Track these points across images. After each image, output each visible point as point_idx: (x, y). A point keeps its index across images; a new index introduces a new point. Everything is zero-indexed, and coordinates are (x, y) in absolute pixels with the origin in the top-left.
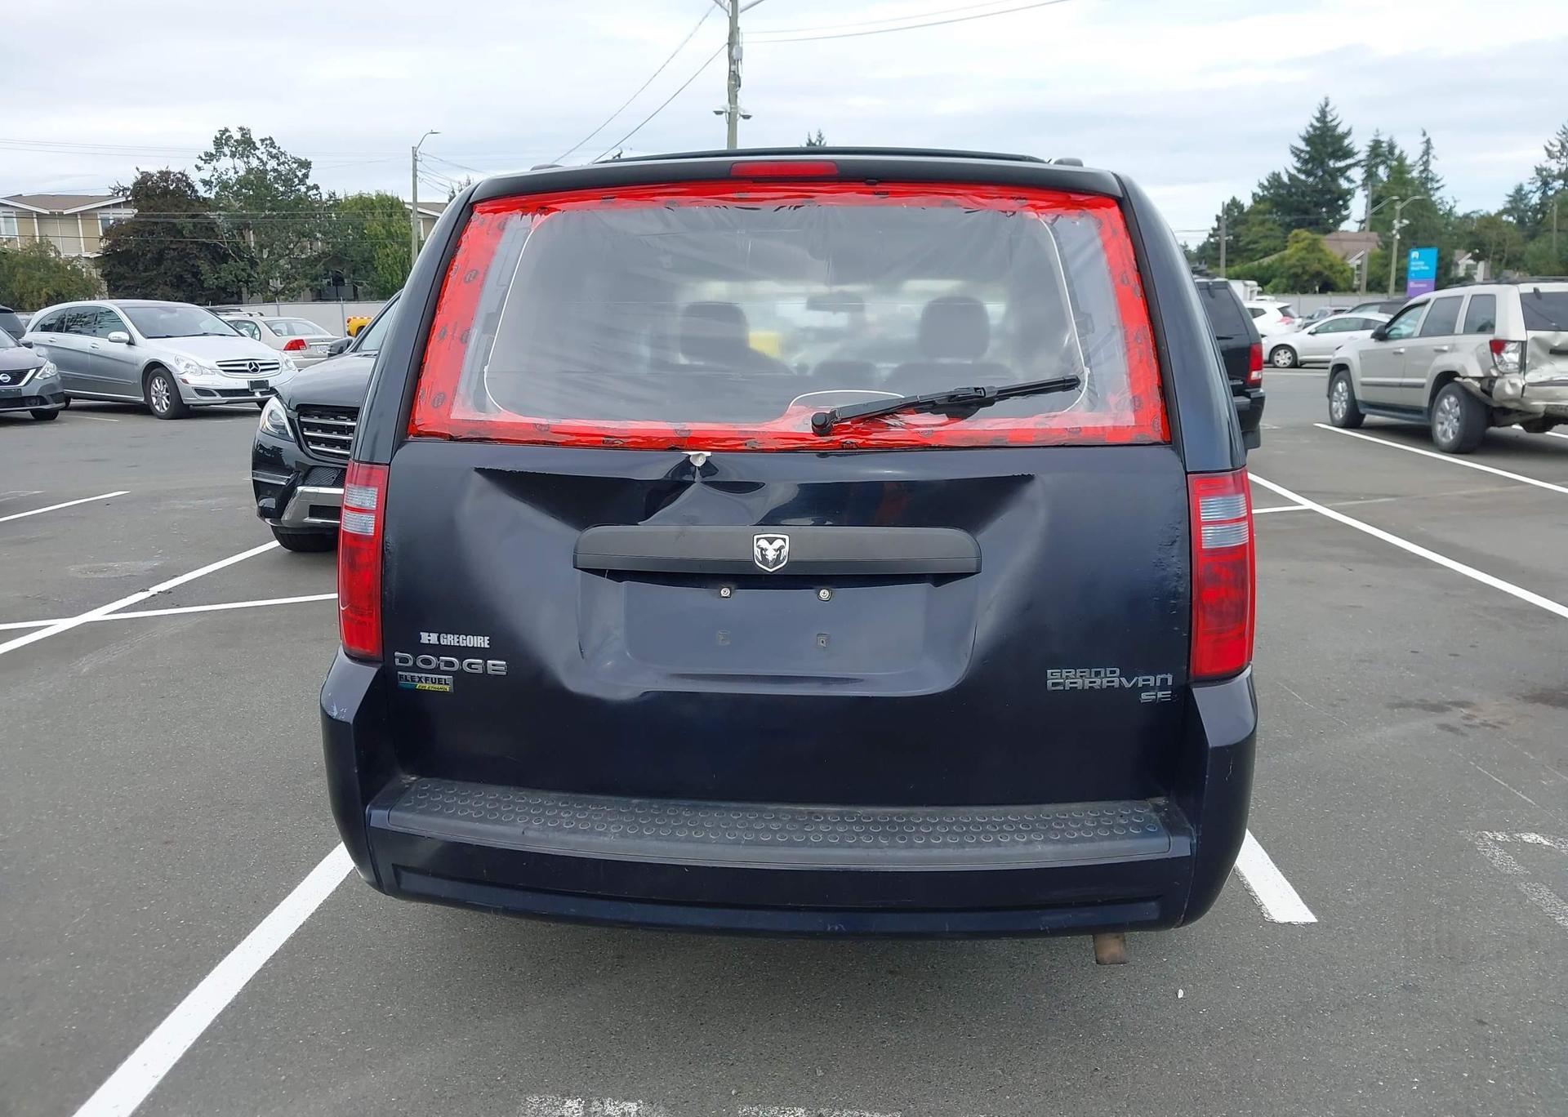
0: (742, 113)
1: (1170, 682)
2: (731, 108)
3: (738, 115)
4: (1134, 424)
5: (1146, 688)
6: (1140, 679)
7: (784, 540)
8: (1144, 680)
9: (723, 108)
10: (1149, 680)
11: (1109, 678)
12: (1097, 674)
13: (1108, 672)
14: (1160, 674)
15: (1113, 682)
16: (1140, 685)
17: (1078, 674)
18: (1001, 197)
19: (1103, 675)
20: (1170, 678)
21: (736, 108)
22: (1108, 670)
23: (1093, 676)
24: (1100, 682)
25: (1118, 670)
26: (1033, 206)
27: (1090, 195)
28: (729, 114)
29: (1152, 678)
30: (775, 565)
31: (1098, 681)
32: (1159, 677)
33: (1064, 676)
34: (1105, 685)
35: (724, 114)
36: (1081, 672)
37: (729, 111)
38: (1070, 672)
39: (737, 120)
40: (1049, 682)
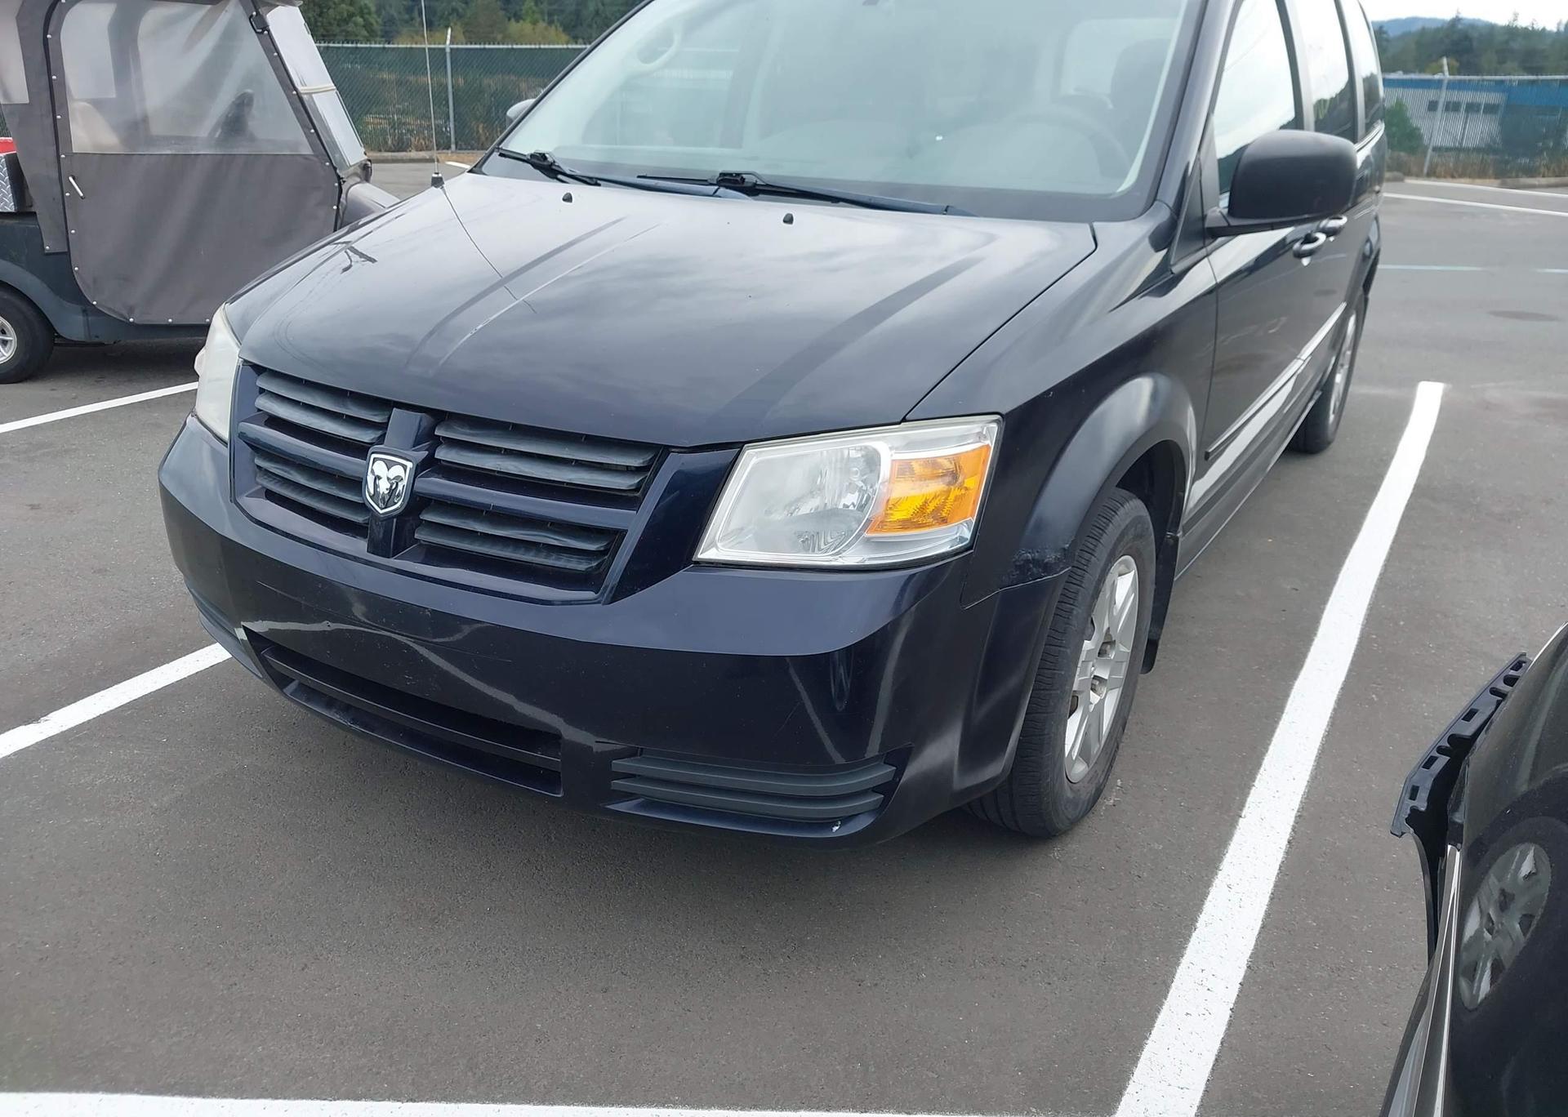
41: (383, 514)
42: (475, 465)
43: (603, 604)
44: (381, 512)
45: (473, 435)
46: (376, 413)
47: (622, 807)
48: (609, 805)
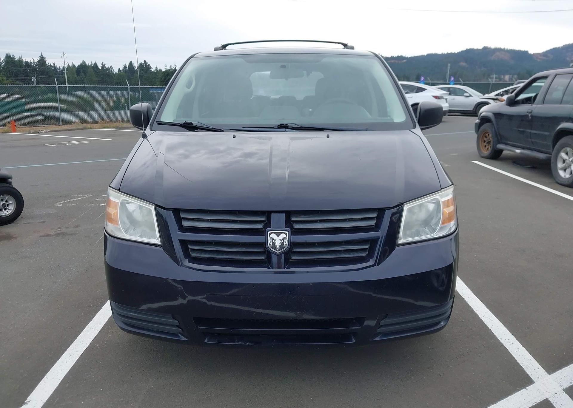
41: (279, 253)
42: (314, 228)
43: (377, 266)
44: (278, 252)
45: (307, 217)
46: (260, 217)
47: (377, 339)
48: (374, 339)
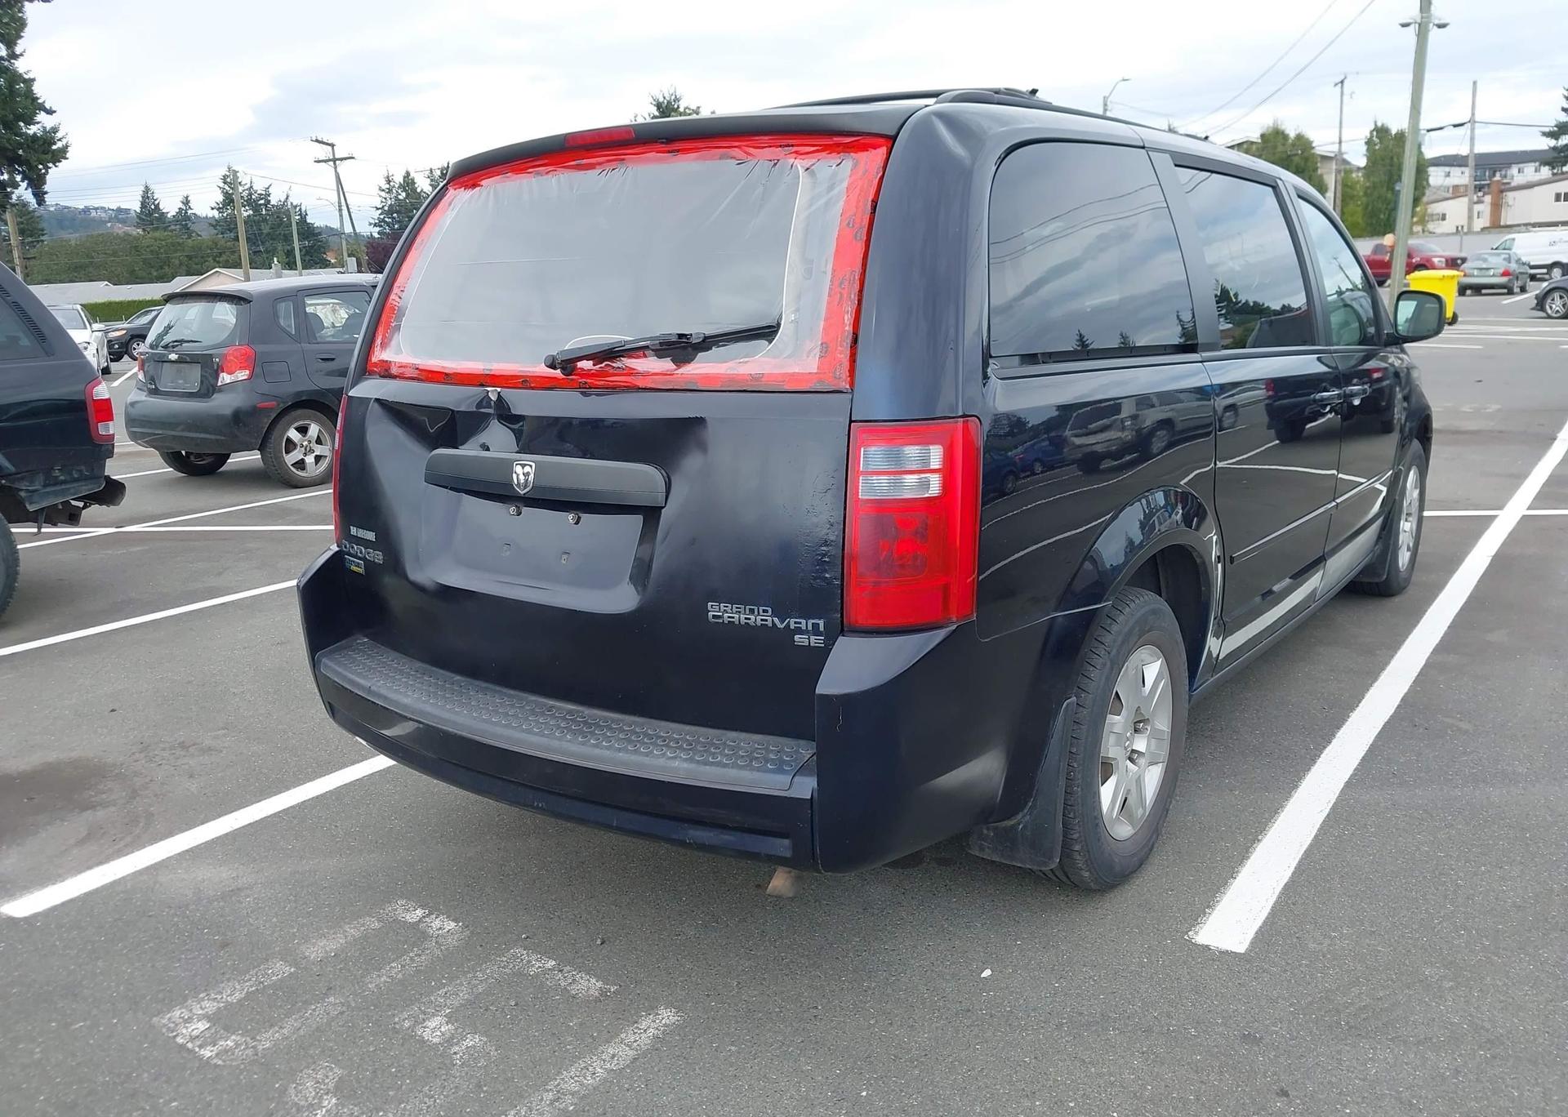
0: (1437, 22)
1: (822, 629)
2: (1422, 18)
3: (1431, 25)
4: (815, 371)
5: (799, 631)
6: (793, 620)
7: (531, 466)
8: (795, 623)
9: (1412, 19)
10: (800, 623)
11: (761, 617)
12: (752, 611)
13: (761, 611)
14: (813, 619)
15: (766, 620)
16: (792, 627)
17: (734, 610)
18: (770, 147)
19: (756, 613)
20: (821, 623)
21: (1429, 17)
22: (761, 608)
23: (747, 612)
24: (756, 619)
25: (770, 610)
26: (796, 152)
27: (853, 136)
28: (1420, 25)
29: (803, 621)
30: (525, 489)
31: (752, 617)
32: (811, 622)
33: (722, 610)
34: (759, 623)
35: (1412, 26)
36: (737, 608)
37: (1419, 21)
38: (727, 607)
39: (1429, 31)
40: (711, 614)
